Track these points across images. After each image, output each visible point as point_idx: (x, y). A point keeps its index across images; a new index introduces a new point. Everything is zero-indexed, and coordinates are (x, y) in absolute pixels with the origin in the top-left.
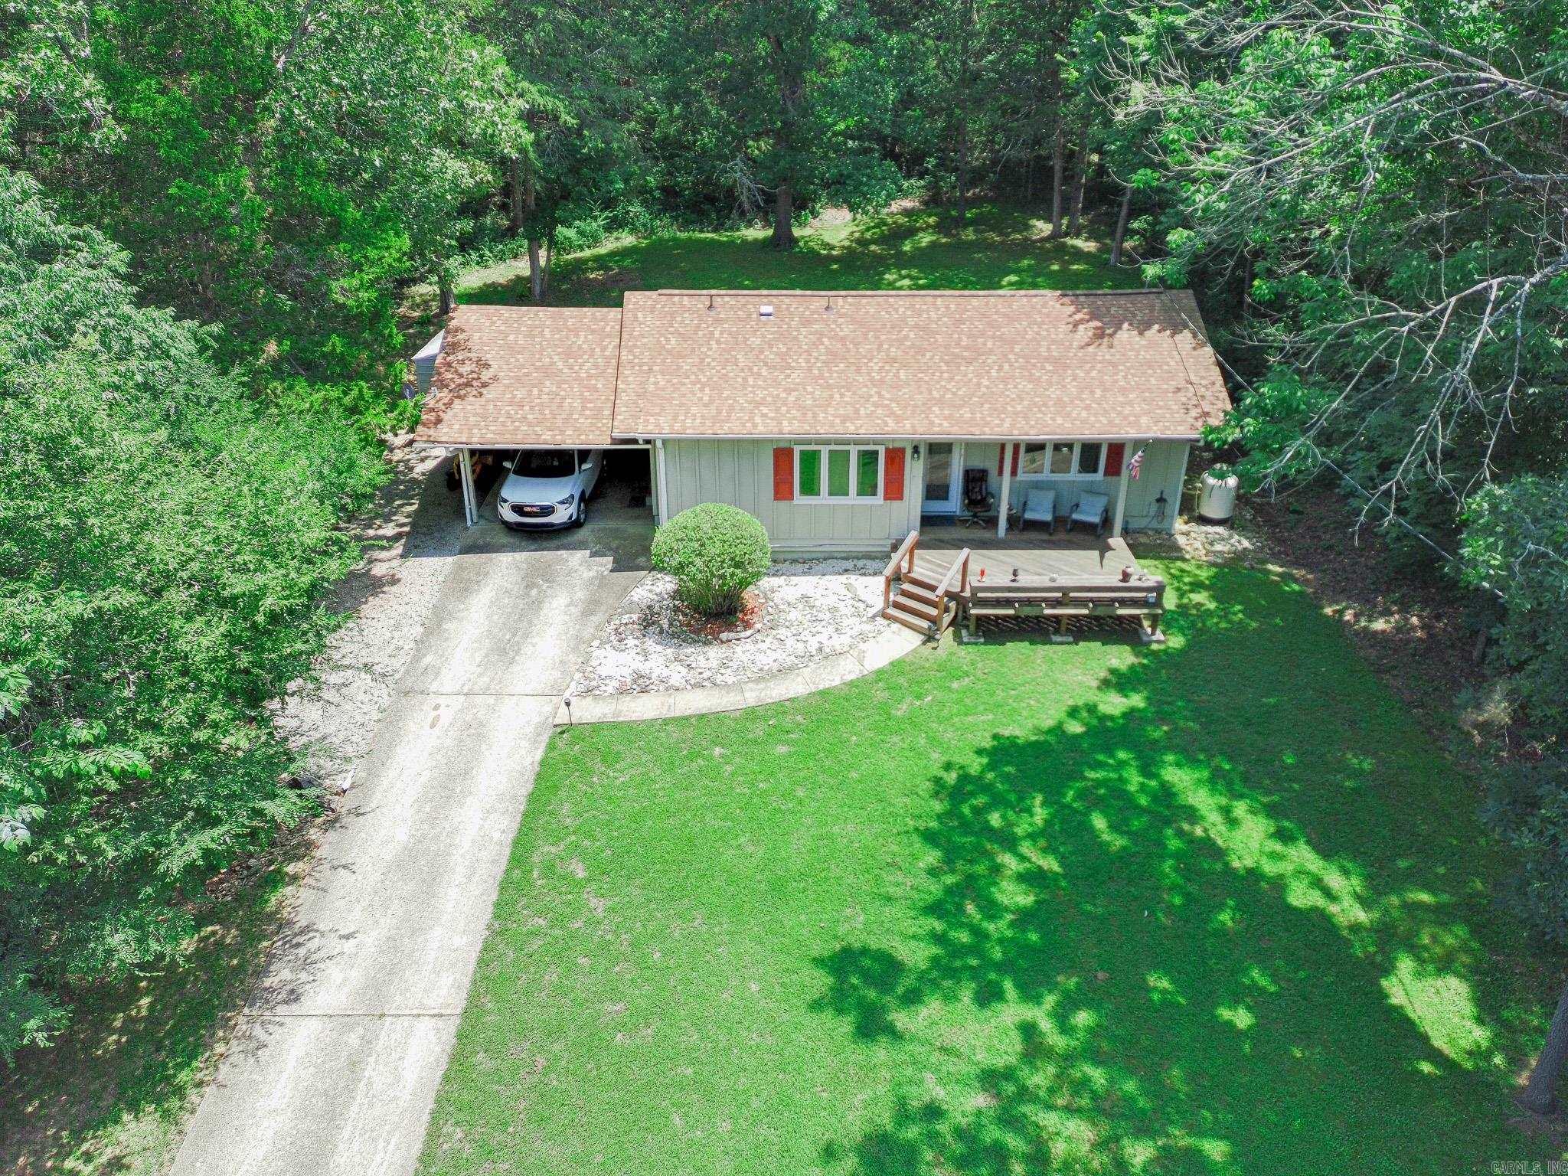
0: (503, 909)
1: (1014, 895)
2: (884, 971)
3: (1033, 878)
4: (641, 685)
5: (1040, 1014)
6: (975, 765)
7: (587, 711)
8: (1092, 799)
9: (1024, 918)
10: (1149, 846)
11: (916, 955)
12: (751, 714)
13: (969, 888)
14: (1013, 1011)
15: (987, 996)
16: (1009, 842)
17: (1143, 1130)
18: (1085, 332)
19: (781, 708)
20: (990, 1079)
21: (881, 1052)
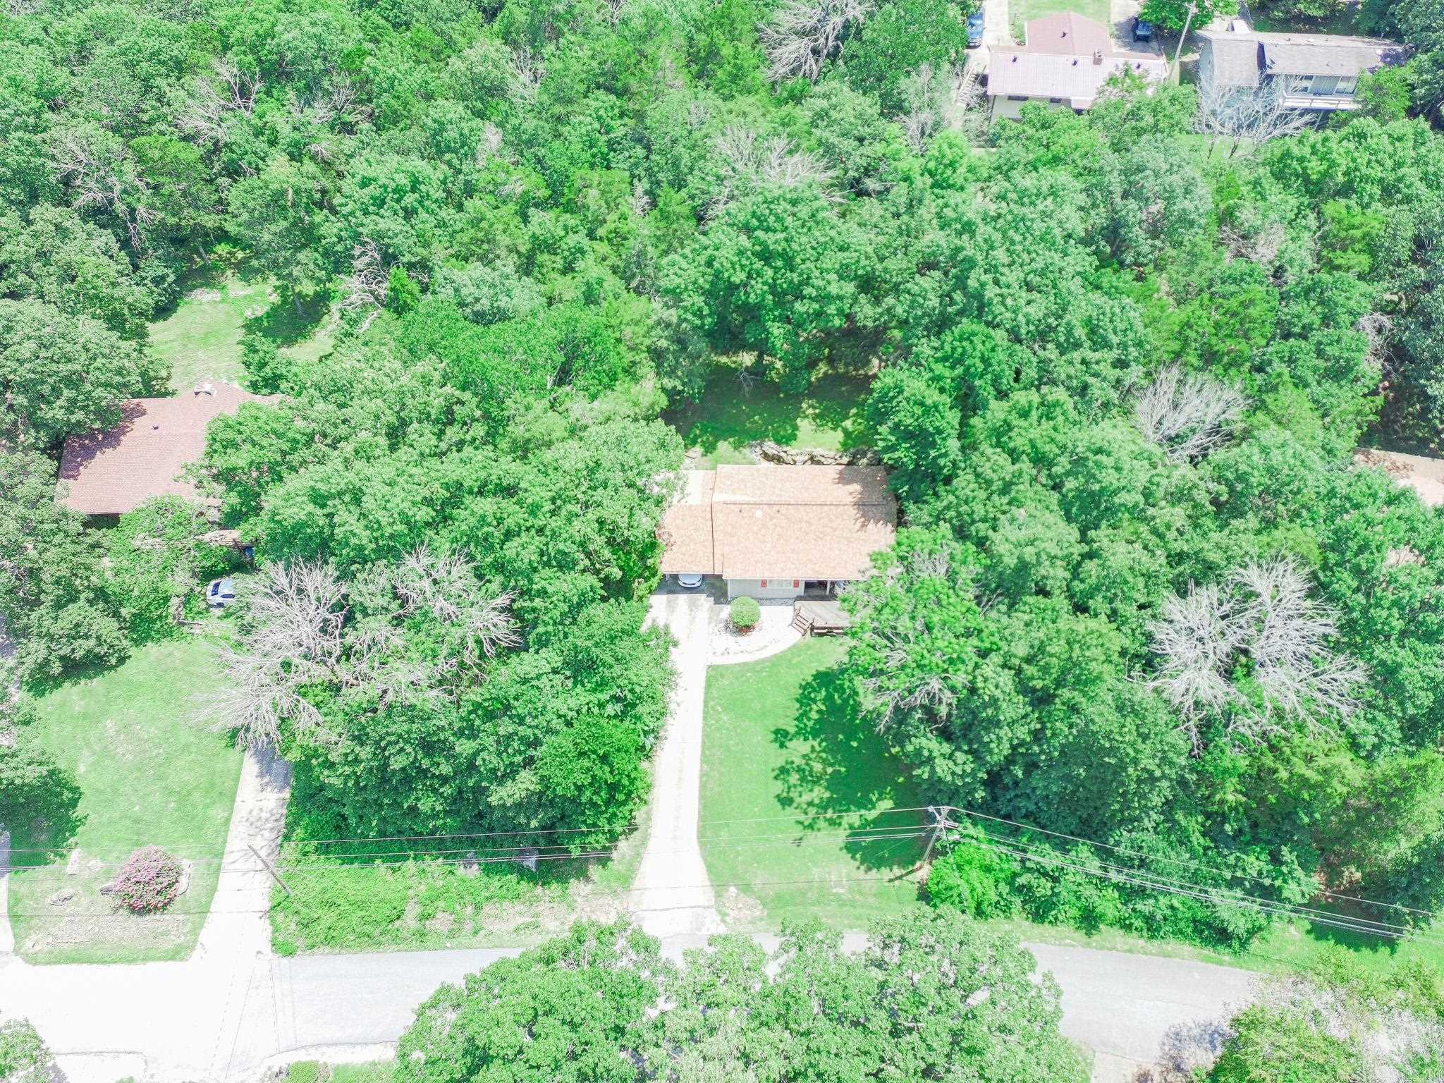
0: (705, 718)
1: (814, 715)
2: (786, 734)
3: (820, 712)
4: (727, 651)
5: (816, 744)
6: (810, 679)
7: (718, 661)
8: (836, 690)
9: (817, 721)
10: (846, 701)
11: (792, 730)
12: (757, 663)
13: (805, 714)
14: (811, 742)
15: (806, 739)
16: (815, 701)
17: (831, 765)
18: (859, 524)
19: (763, 661)
20: (804, 756)
21: (784, 751)
